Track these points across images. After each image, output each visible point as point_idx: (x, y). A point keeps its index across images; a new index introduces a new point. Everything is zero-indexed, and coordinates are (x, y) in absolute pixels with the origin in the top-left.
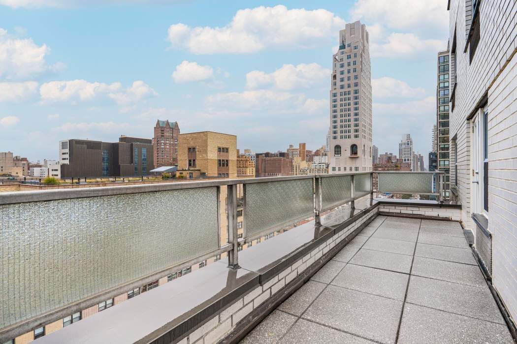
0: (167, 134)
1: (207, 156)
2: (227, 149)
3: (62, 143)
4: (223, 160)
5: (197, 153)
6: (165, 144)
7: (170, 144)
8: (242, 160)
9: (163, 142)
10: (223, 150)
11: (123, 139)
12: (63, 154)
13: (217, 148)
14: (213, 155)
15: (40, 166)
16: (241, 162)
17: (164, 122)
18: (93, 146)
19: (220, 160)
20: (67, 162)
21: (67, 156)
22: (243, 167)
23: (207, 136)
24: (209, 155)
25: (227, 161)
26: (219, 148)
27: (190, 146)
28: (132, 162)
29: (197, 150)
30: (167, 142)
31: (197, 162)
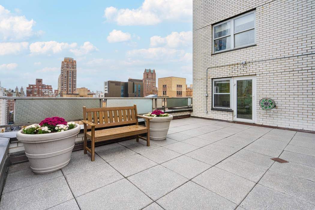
0: (149, 77)
1: (172, 89)
2: (181, 86)
3: (105, 83)
4: (179, 92)
5: (167, 88)
6: (148, 82)
7: (151, 82)
8: (188, 91)
9: (147, 81)
10: (179, 86)
11: (130, 80)
12: (105, 88)
13: (176, 85)
14: (175, 89)
15: (95, 94)
16: (188, 92)
17: (148, 70)
18: (117, 83)
19: (178, 92)
20: (107, 92)
21: (107, 89)
22: (189, 95)
23: (172, 79)
24: (173, 89)
25: (181, 92)
26: (178, 85)
27: (164, 84)
28: (134, 92)
29: (167, 86)
30: (150, 81)
31: (167, 92)
